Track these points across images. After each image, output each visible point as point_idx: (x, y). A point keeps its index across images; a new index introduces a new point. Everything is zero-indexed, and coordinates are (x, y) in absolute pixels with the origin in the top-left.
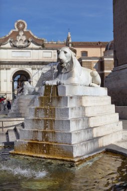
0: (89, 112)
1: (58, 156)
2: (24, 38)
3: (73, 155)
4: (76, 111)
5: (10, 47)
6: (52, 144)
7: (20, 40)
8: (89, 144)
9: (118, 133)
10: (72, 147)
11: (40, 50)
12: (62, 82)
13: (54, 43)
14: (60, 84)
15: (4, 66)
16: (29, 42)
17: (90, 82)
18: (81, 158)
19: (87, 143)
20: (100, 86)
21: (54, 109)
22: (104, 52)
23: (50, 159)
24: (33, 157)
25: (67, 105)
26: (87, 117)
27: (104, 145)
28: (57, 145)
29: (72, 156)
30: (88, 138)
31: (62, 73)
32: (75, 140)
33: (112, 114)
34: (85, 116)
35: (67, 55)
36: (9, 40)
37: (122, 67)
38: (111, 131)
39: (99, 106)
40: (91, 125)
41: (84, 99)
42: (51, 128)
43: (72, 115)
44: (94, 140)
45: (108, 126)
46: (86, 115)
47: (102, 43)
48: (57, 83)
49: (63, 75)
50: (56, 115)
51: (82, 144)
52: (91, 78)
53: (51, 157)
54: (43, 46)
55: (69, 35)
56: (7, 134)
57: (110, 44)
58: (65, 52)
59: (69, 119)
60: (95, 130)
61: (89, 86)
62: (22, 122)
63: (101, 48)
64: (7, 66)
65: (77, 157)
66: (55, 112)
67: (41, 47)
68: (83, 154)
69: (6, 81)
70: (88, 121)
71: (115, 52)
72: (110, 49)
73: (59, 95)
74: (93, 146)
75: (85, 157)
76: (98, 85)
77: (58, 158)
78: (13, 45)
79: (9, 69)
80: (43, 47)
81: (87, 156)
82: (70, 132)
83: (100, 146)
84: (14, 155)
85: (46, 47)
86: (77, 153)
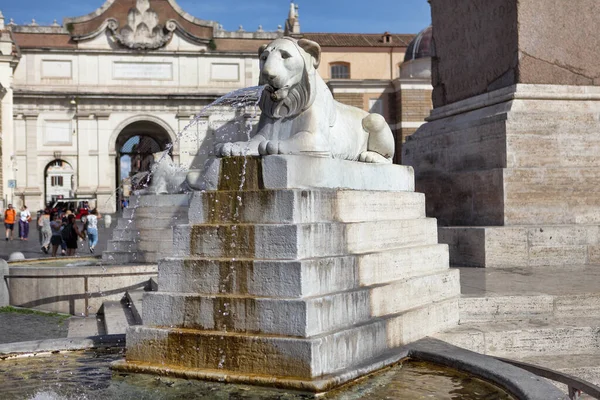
0: (357, 241)
1: (262, 374)
2: (152, 21)
3: (309, 369)
4: (319, 236)
5: (108, 47)
6: (246, 336)
7: (139, 27)
8: (359, 336)
9: (445, 304)
10: (308, 345)
11: (202, 60)
12: (276, 145)
13: (245, 36)
14: (268, 151)
15: (88, 107)
16: (166, 32)
17: (360, 148)
18: (334, 380)
19: (354, 334)
20: (391, 159)
21: (252, 229)
22: (401, 66)
23: (238, 382)
24: (185, 377)
25: (290, 218)
26: (352, 255)
27: (406, 340)
28: (259, 341)
29: (306, 372)
30: (357, 319)
31: (274, 120)
32: (315, 324)
33: (428, 246)
34: (345, 251)
35: (289, 62)
36: (104, 26)
37: (457, 106)
38: (426, 299)
39: (390, 221)
40: (366, 278)
41: (343, 201)
42: (243, 289)
43: (306, 248)
44: (374, 324)
45: (417, 283)
46: (350, 248)
47: (394, 37)
48: (260, 149)
49: (277, 124)
50: (258, 247)
51: (336, 335)
52: (363, 135)
53: (242, 377)
54: (212, 45)
55: (294, 13)
56: (101, 314)
57: (419, 38)
58: (285, 55)
59: (298, 258)
60: (376, 296)
61: (359, 159)
62: (146, 278)
63: (391, 52)
64: (97, 107)
65: (322, 376)
66: (252, 240)
67: (205, 48)
68: (340, 368)
69: (94, 154)
70: (356, 267)
71: (435, 60)
72: (418, 56)
73: (267, 185)
74: (371, 342)
75: (346, 376)
76: (387, 156)
77: (264, 379)
78: (119, 42)
79: (106, 116)
80: (212, 48)
81: (352, 374)
82: (302, 298)
83: (392, 343)
84: (123, 372)
85: (220, 47)
86: (322, 363)
